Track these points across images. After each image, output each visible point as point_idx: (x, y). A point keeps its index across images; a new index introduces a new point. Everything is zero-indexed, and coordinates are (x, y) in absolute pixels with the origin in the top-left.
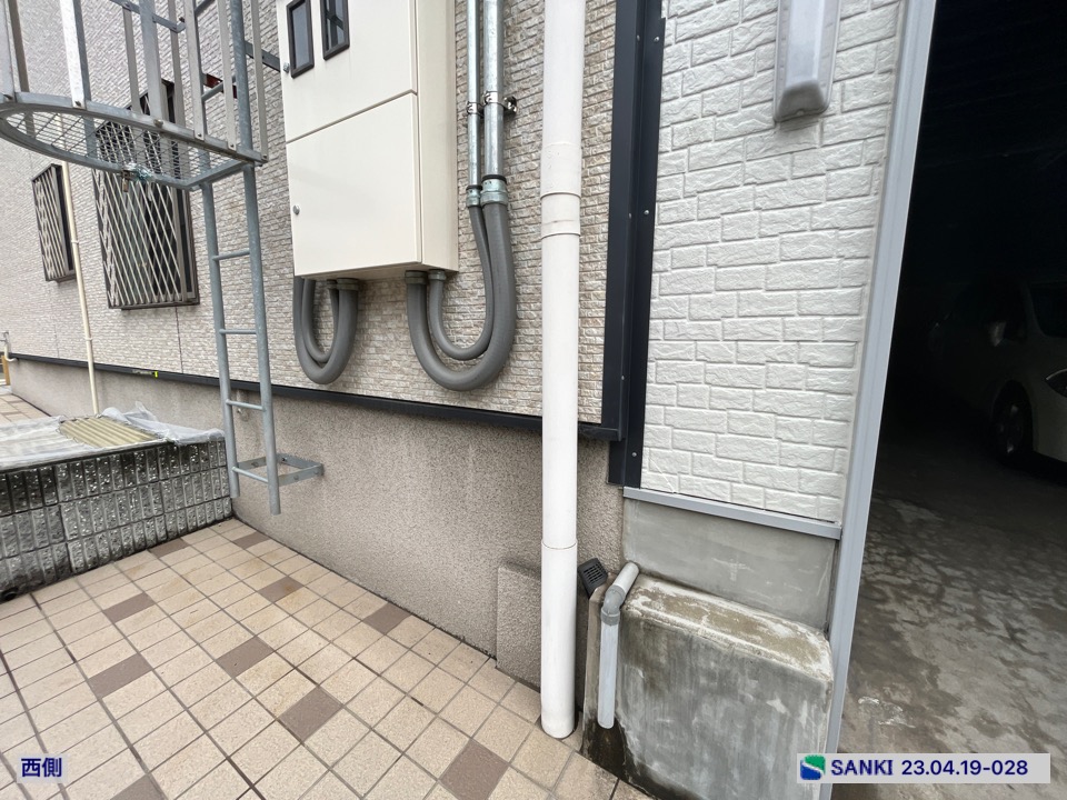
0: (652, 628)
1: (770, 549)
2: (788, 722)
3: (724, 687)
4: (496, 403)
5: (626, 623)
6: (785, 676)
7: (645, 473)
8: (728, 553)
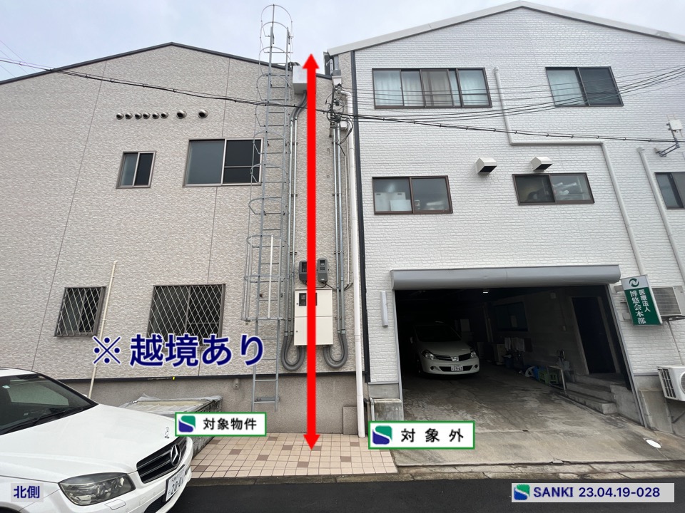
0: (378, 404)
1: (391, 388)
2: (398, 411)
3: (390, 410)
4: (342, 370)
5: (375, 405)
6: (397, 403)
7: (371, 379)
8: (385, 390)
